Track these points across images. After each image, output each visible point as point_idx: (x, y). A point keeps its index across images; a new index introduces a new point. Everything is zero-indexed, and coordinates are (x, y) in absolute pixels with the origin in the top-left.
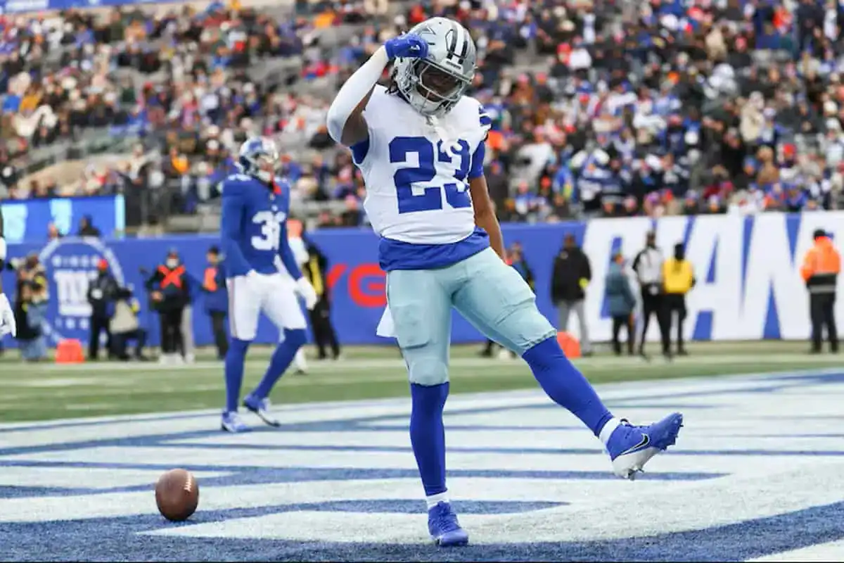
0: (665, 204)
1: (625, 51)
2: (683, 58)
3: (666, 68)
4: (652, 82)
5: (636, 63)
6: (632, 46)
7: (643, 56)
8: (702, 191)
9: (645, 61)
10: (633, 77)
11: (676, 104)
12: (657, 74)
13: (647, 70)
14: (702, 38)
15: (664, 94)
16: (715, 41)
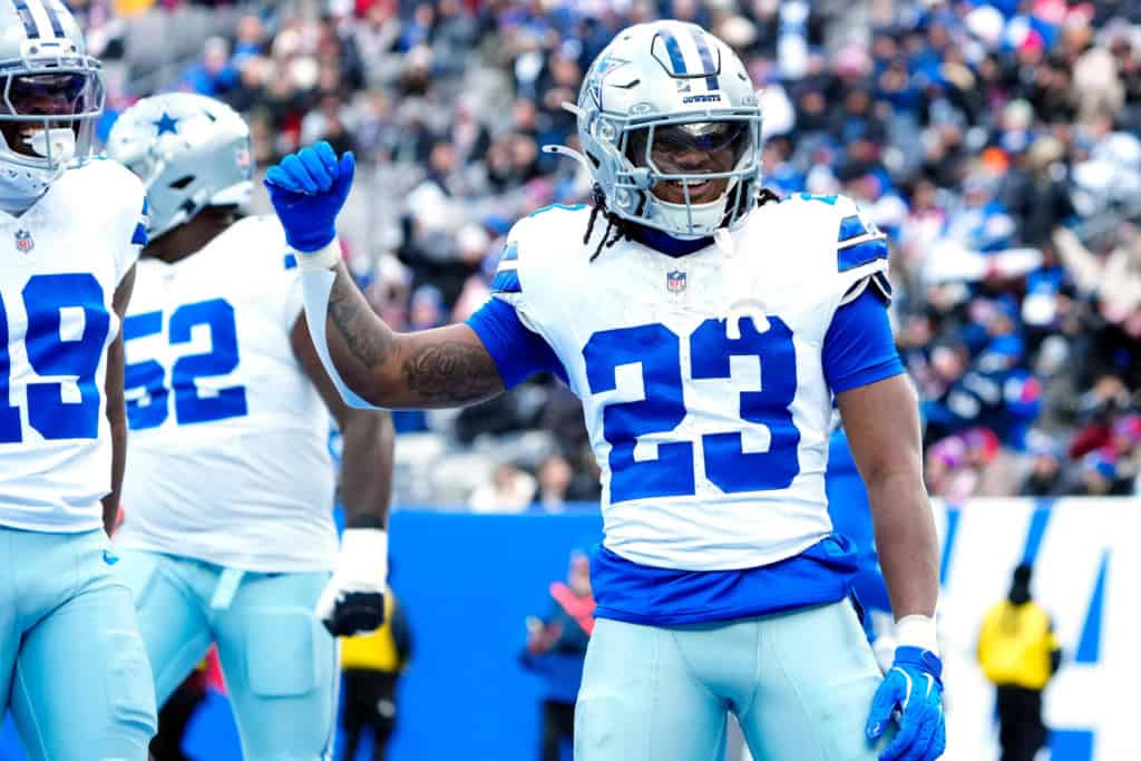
0: (977, 467)
1: (877, 95)
2: (1018, 114)
3: (976, 137)
4: (942, 173)
5: (901, 125)
6: (894, 81)
7: (918, 108)
8: (1068, 438)
9: (924, 120)
10: (894, 159)
11: (1001, 226)
12: (955, 151)
13: (931, 143)
14: (1063, 66)
15: (969, 201)
16: (1096, 75)
